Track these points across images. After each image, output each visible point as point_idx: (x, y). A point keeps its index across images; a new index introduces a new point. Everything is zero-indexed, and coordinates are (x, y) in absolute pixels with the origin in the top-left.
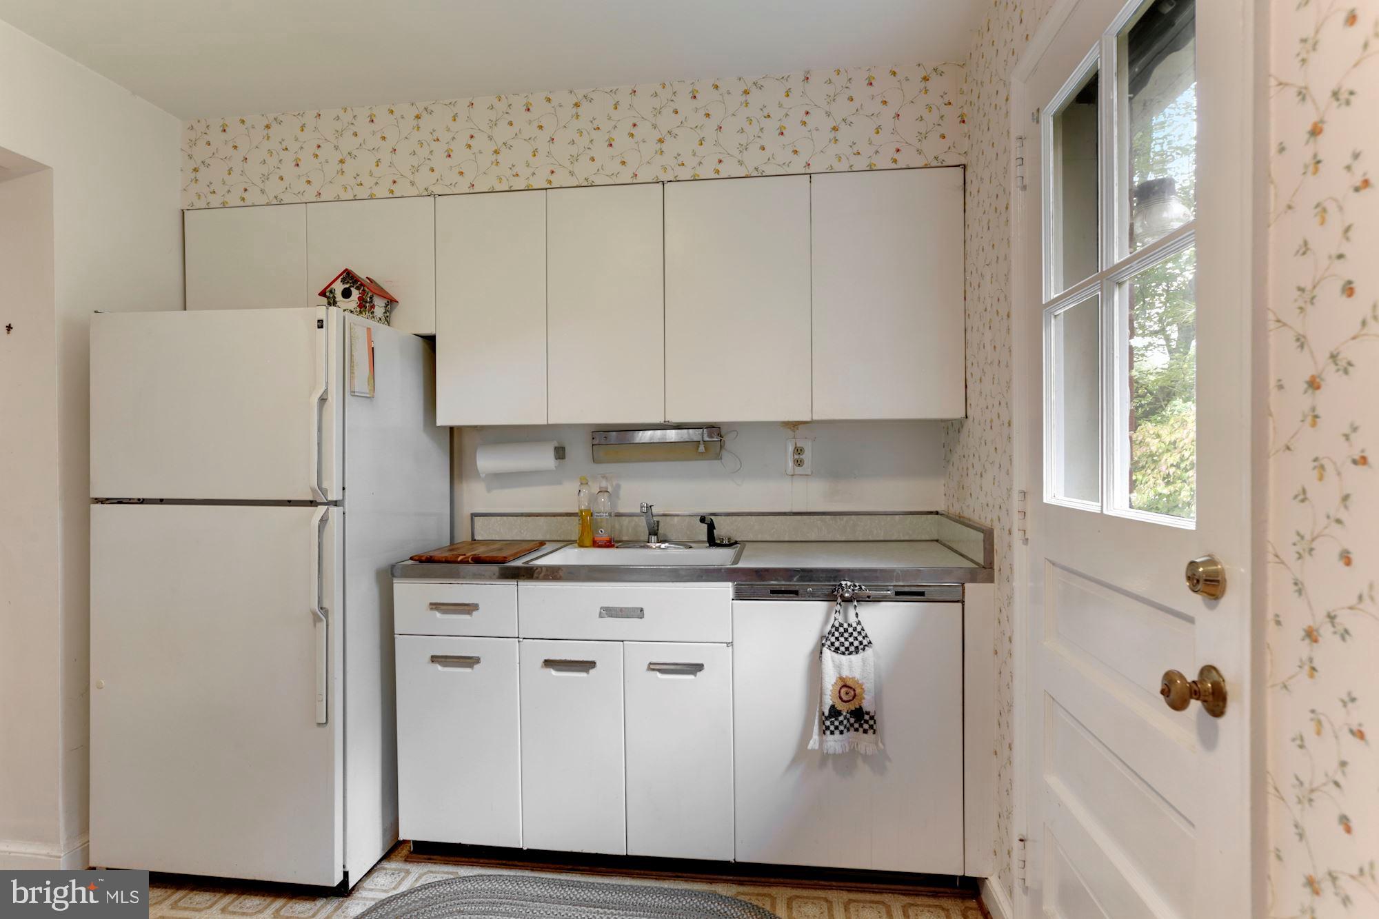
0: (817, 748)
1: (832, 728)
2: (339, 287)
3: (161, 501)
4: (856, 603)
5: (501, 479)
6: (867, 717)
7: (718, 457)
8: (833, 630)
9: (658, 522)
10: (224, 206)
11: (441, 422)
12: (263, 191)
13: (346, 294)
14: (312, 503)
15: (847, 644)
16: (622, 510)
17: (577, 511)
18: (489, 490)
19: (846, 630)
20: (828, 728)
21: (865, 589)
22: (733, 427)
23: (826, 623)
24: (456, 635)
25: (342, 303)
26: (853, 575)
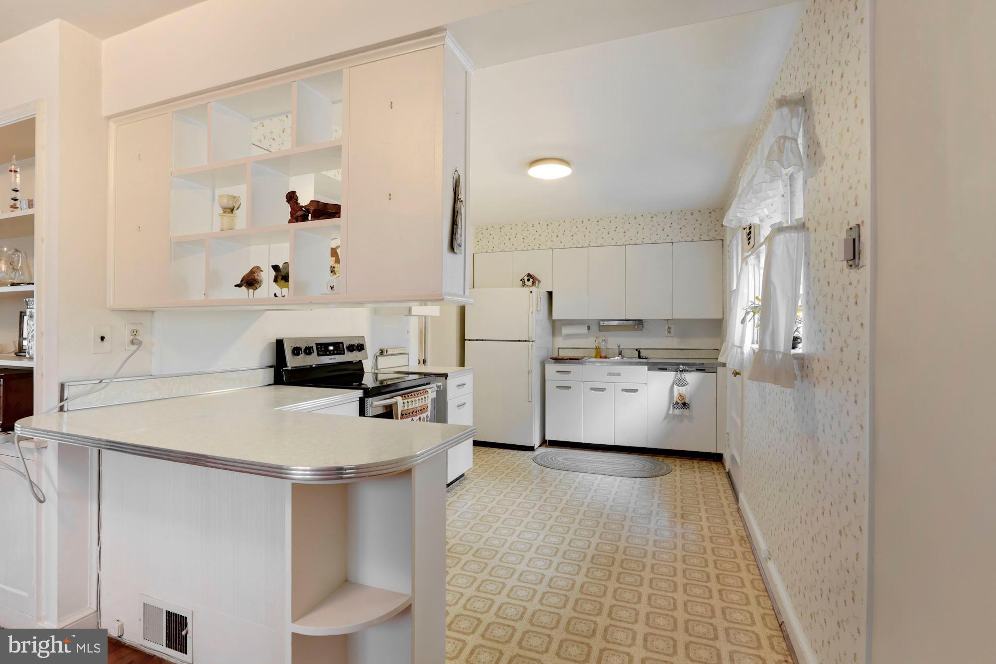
0: (672, 413)
2: (526, 278)
3: (483, 340)
4: (684, 372)
5: (568, 336)
6: (687, 405)
7: (642, 330)
8: (677, 379)
9: (622, 351)
10: (487, 252)
11: (553, 319)
12: (499, 248)
13: (528, 280)
14: (529, 341)
15: (681, 384)
16: (608, 347)
17: (594, 347)
18: (564, 340)
19: (681, 380)
20: (675, 407)
21: (687, 368)
22: (647, 321)
23: (675, 377)
24: (564, 380)
25: (527, 283)
26: (683, 364)
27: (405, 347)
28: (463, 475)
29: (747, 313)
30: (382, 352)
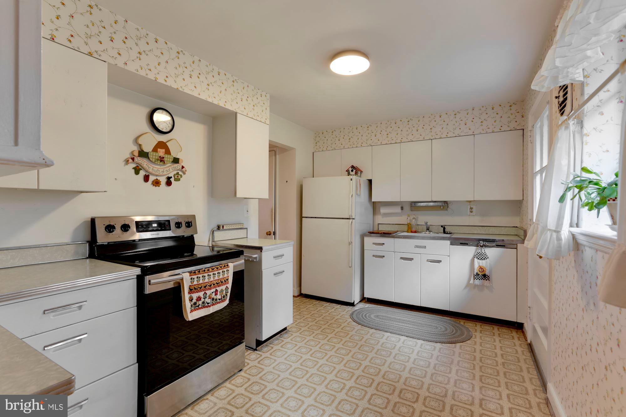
0: (472, 283)
1: (477, 278)
2: (350, 169)
3: (315, 218)
4: (484, 247)
5: (386, 215)
6: (487, 276)
7: (447, 210)
8: (477, 254)
9: (429, 227)
10: (323, 151)
11: (373, 201)
12: (331, 147)
13: (352, 171)
14: (349, 219)
15: (481, 257)
16: (419, 224)
17: (407, 223)
18: (382, 217)
19: (481, 254)
20: (475, 278)
21: (487, 244)
22: (451, 202)
23: (475, 252)
24: (379, 250)
25: (351, 173)
26: (484, 240)
27: (243, 224)
28: (285, 329)
29: (568, 189)
30: (219, 228)
